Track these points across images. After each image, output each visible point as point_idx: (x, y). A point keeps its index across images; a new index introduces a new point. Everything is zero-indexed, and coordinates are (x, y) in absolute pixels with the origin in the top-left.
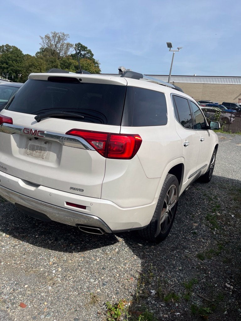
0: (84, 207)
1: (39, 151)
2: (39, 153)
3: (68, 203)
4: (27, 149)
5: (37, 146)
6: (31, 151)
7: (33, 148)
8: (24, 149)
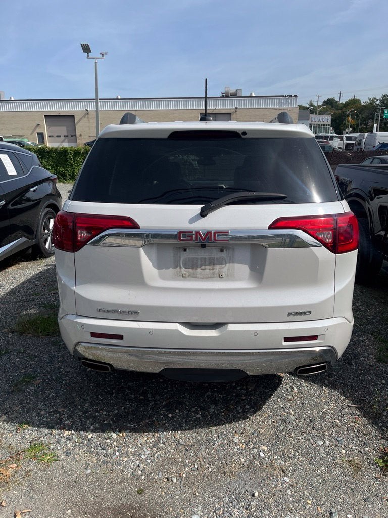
0: (314, 338)
1: (208, 267)
2: (209, 269)
3: (287, 340)
4: (180, 268)
5: (201, 259)
6: (191, 270)
7: (193, 265)
8: (171, 268)
